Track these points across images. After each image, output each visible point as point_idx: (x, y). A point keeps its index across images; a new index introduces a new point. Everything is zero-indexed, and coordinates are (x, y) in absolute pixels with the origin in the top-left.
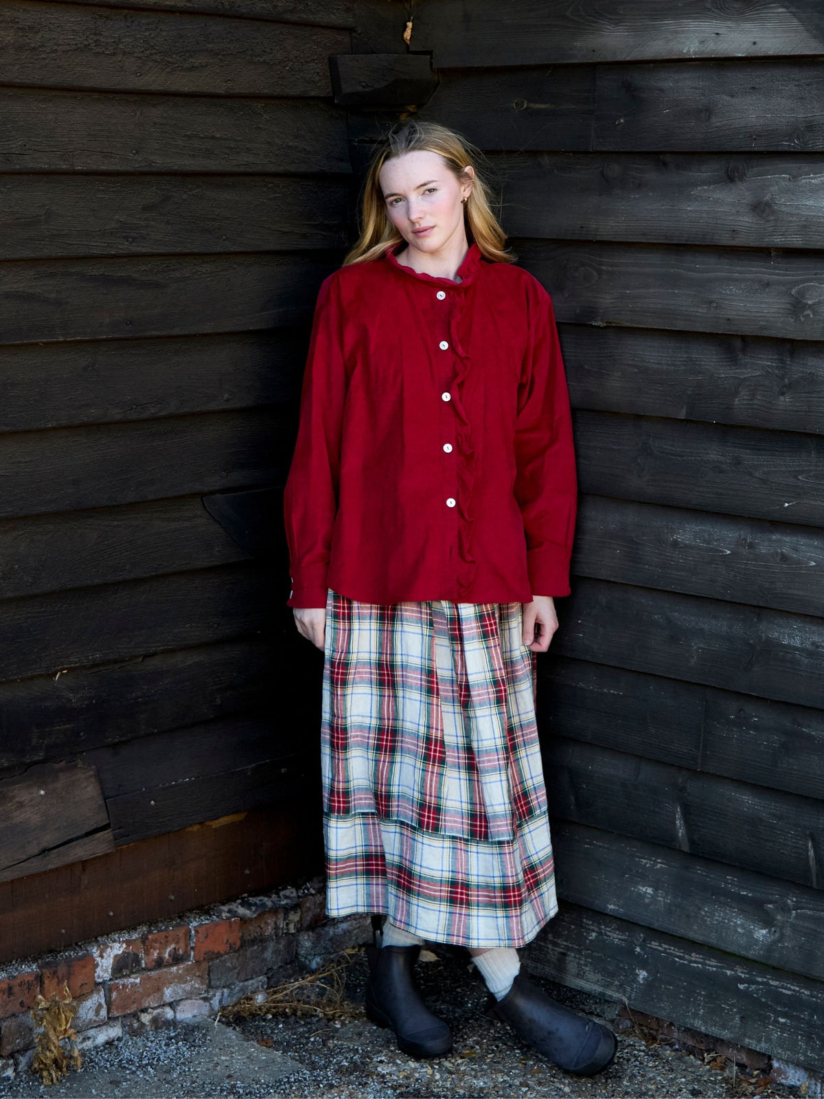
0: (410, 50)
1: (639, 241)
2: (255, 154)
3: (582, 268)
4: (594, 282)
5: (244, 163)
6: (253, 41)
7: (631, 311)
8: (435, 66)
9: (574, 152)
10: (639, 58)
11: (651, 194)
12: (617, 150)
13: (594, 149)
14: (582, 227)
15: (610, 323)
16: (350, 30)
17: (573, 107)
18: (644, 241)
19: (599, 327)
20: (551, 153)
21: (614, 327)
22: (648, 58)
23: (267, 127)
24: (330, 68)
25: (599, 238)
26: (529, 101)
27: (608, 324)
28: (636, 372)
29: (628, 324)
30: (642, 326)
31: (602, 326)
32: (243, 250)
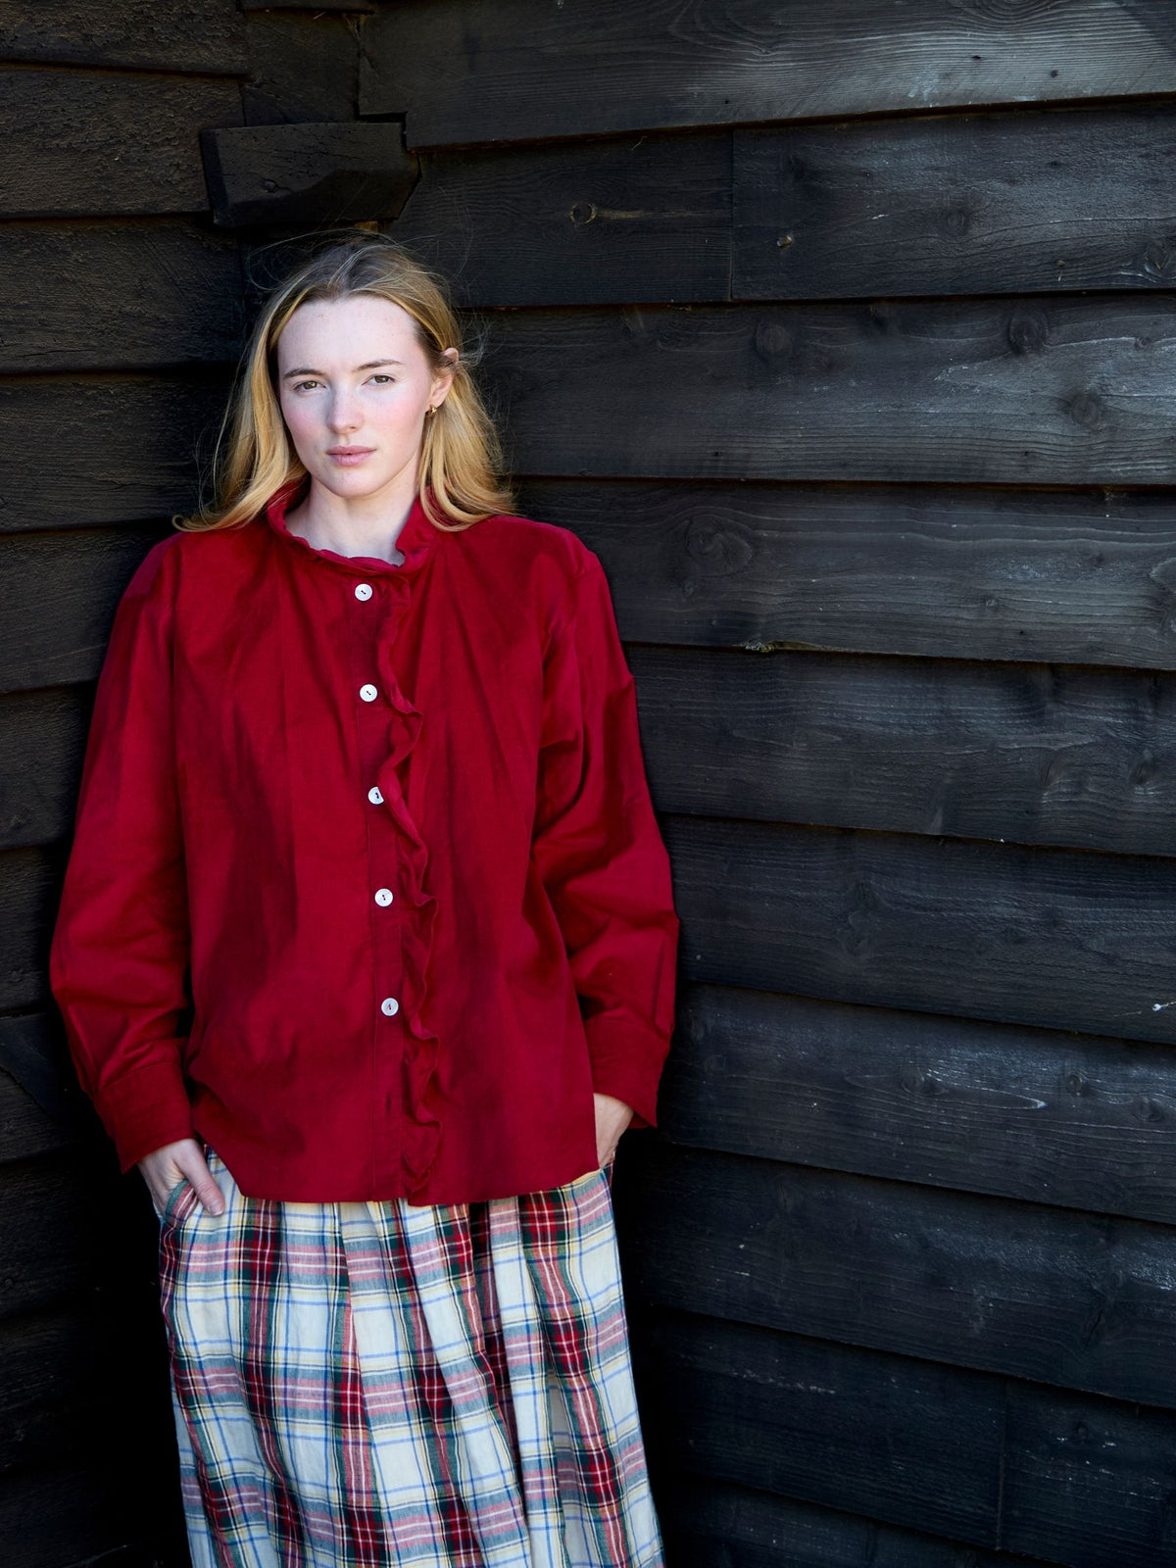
0: (361, 113)
1: (835, 479)
2: (57, 332)
3: (721, 536)
4: (746, 563)
5: (35, 351)
6: (46, 107)
7: (822, 620)
8: (410, 144)
9: (695, 305)
10: (820, 112)
11: (854, 384)
12: (782, 298)
13: (736, 297)
14: (717, 454)
15: (781, 644)
16: (240, 78)
17: (689, 213)
18: (843, 478)
19: (758, 653)
20: (646, 307)
21: (789, 652)
22: (838, 112)
23: (80, 277)
24: (202, 155)
25: (751, 475)
26: (601, 206)
27: (777, 647)
28: (838, 742)
29: (818, 647)
30: (847, 650)
31: (765, 650)
32: (41, 524)
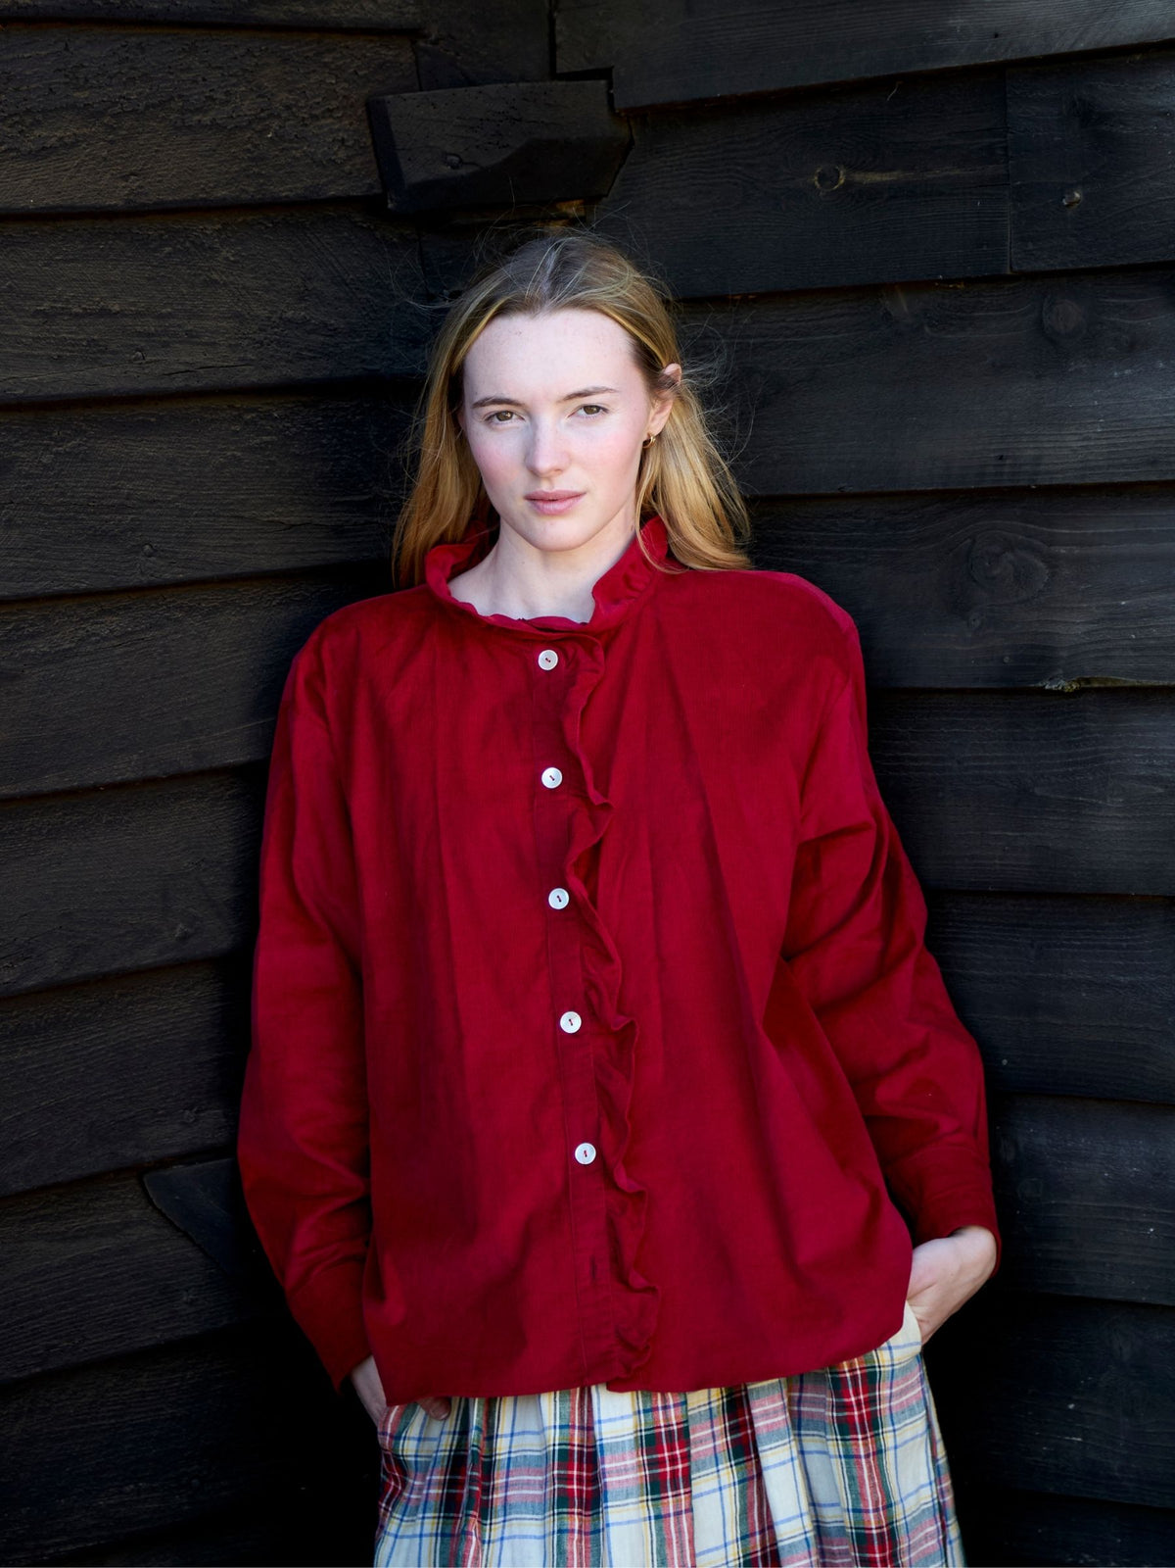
0: (558, 71)
1: (1143, 479)
2: (206, 344)
3: (1010, 556)
4: (1041, 586)
5: (182, 368)
6: (184, 76)
7: (1134, 649)
8: (619, 104)
9: (968, 281)
10: (1108, 42)
11: (1161, 365)
12: (1071, 266)
13: (1016, 268)
14: (1001, 458)
15: (1088, 681)
16: (411, 34)
17: (957, 172)
18: (1154, 478)
19: (1060, 693)
20: (913, 286)
21: (1098, 690)
22: (1128, 42)
23: (231, 278)
24: (371, 126)
25: (1043, 480)
26: (852, 167)
27: (1083, 685)
28: (1160, 795)
29: (1132, 682)
30: (1166, 683)
31: (1068, 689)
32: (198, 575)
